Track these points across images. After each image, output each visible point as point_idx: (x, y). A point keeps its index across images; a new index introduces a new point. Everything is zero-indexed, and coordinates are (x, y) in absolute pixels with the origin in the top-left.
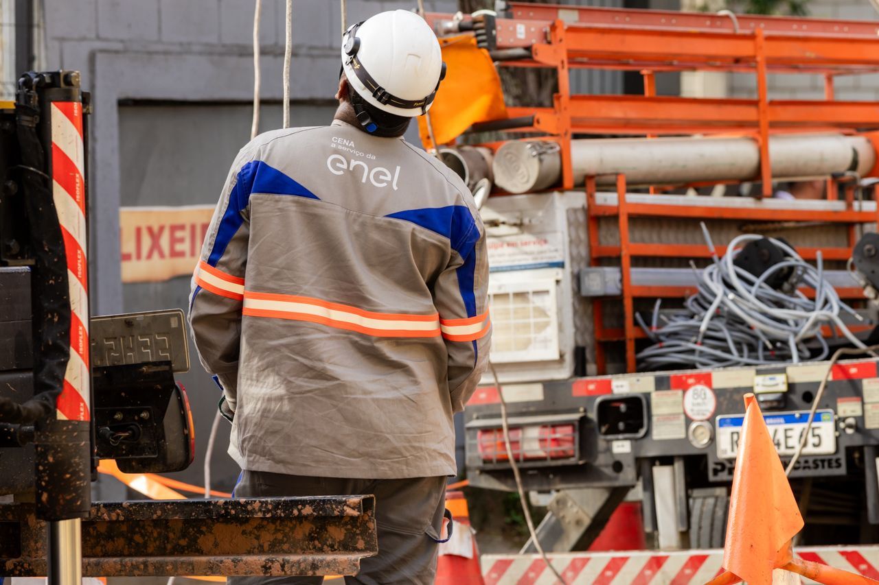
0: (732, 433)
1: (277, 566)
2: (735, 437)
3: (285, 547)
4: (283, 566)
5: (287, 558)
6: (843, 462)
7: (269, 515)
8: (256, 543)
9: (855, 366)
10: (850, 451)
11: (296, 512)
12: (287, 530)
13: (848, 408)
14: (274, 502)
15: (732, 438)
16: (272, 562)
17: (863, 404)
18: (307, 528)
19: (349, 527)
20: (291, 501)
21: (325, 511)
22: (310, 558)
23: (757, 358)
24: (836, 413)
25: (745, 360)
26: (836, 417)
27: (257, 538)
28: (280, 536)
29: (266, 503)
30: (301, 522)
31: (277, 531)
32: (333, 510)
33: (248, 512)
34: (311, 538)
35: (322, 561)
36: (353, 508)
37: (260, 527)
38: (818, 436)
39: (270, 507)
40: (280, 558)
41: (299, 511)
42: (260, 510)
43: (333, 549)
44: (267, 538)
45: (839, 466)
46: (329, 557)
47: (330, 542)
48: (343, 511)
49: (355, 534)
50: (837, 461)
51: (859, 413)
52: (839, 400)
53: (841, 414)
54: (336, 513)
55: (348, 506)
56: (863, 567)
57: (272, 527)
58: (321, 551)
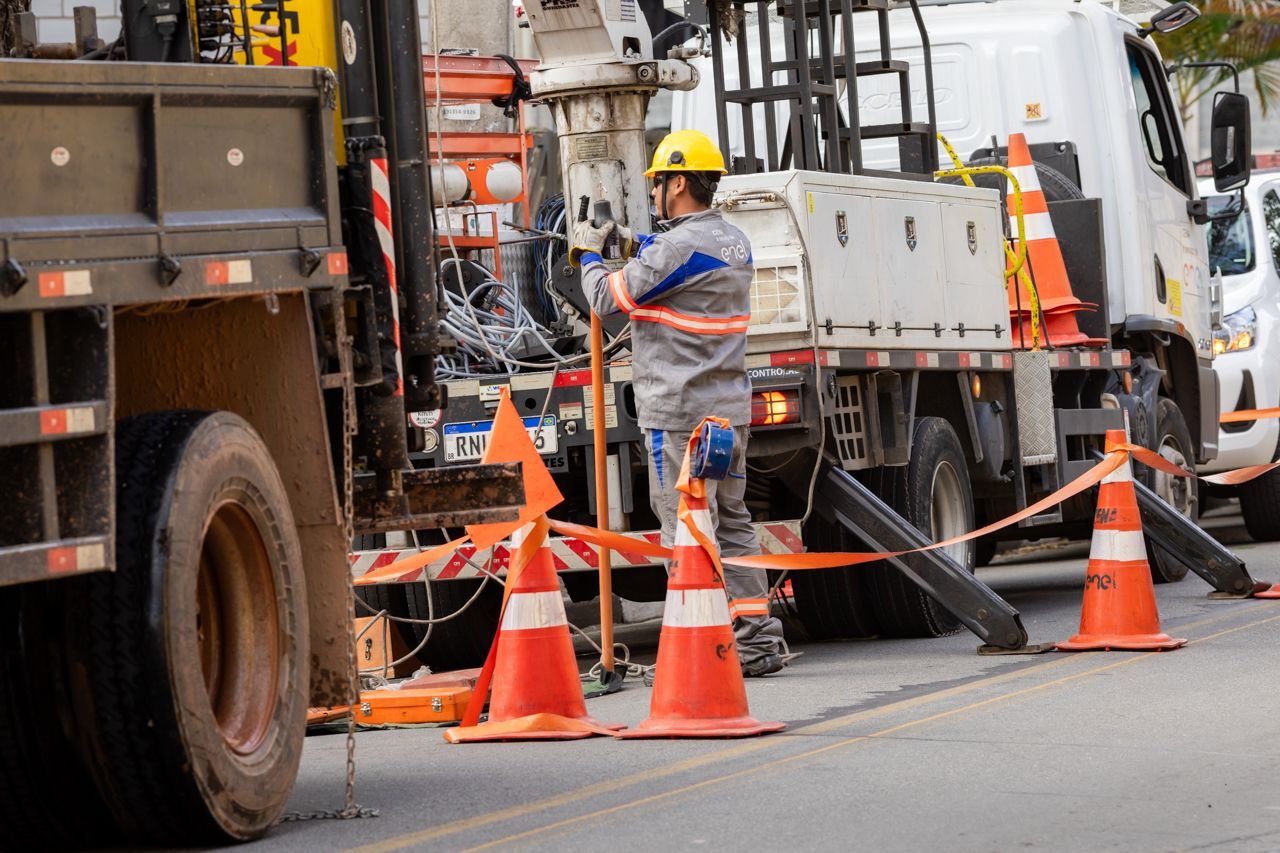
0: (458, 438)
1: (449, 519)
2: (461, 442)
3: (446, 506)
4: (453, 519)
5: (456, 513)
6: (566, 461)
7: (437, 482)
8: (420, 506)
9: (575, 374)
10: (571, 450)
11: (460, 477)
12: (447, 493)
13: (570, 412)
14: (441, 471)
15: (458, 443)
16: (444, 517)
17: (584, 408)
18: (465, 490)
19: (501, 487)
20: (456, 469)
21: (486, 474)
22: (477, 511)
23: (464, 371)
24: (558, 417)
25: (454, 372)
26: (559, 421)
27: (421, 501)
28: (441, 498)
29: (434, 472)
30: (459, 486)
31: (438, 494)
32: (493, 473)
33: (418, 480)
34: (468, 498)
35: (487, 513)
36: (510, 471)
37: (422, 493)
38: (542, 438)
39: (437, 475)
40: (450, 514)
41: (463, 476)
42: (429, 478)
43: (488, 505)
44: (430, 500)
45: (563, 464)
46: (494, 510)
47: (485, 499)
48: (502, 473)
49: (507, 492)
50: (560, 460)
51: (580, 416)
52: (560, 405)
53: (562, 418)
54: (496, 475)
55: (506, 469)
56: (587, 554)
57: (434, 491)
58: (477, 507)
